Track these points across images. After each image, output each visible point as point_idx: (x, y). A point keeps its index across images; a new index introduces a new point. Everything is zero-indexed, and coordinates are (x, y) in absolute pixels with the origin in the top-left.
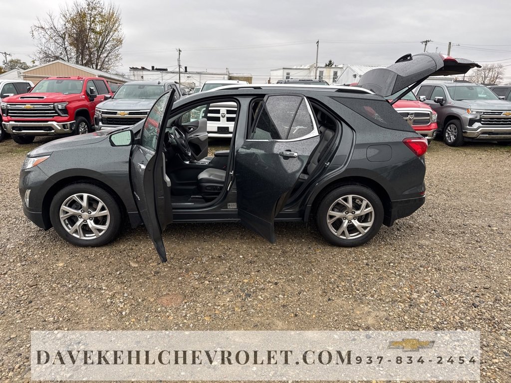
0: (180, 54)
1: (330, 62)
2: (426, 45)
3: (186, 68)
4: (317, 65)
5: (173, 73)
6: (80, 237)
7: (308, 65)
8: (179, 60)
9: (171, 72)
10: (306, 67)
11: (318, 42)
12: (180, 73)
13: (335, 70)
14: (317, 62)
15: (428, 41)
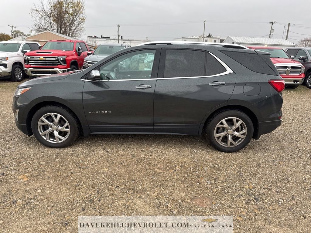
0: (119, 28)
1: (210, 34)
2: (272, 24)
3: (122, 37)
4: (204, 36)
5: (114, 40)
6: (47, 139)
7: (198, 36)
8: (118, 32)
9: (113, 40)
10: (197, 37)
11: (205, 22)
12: (119, 40)
13: (215, 39)
14: (204, 34)
15: (274, 22)
